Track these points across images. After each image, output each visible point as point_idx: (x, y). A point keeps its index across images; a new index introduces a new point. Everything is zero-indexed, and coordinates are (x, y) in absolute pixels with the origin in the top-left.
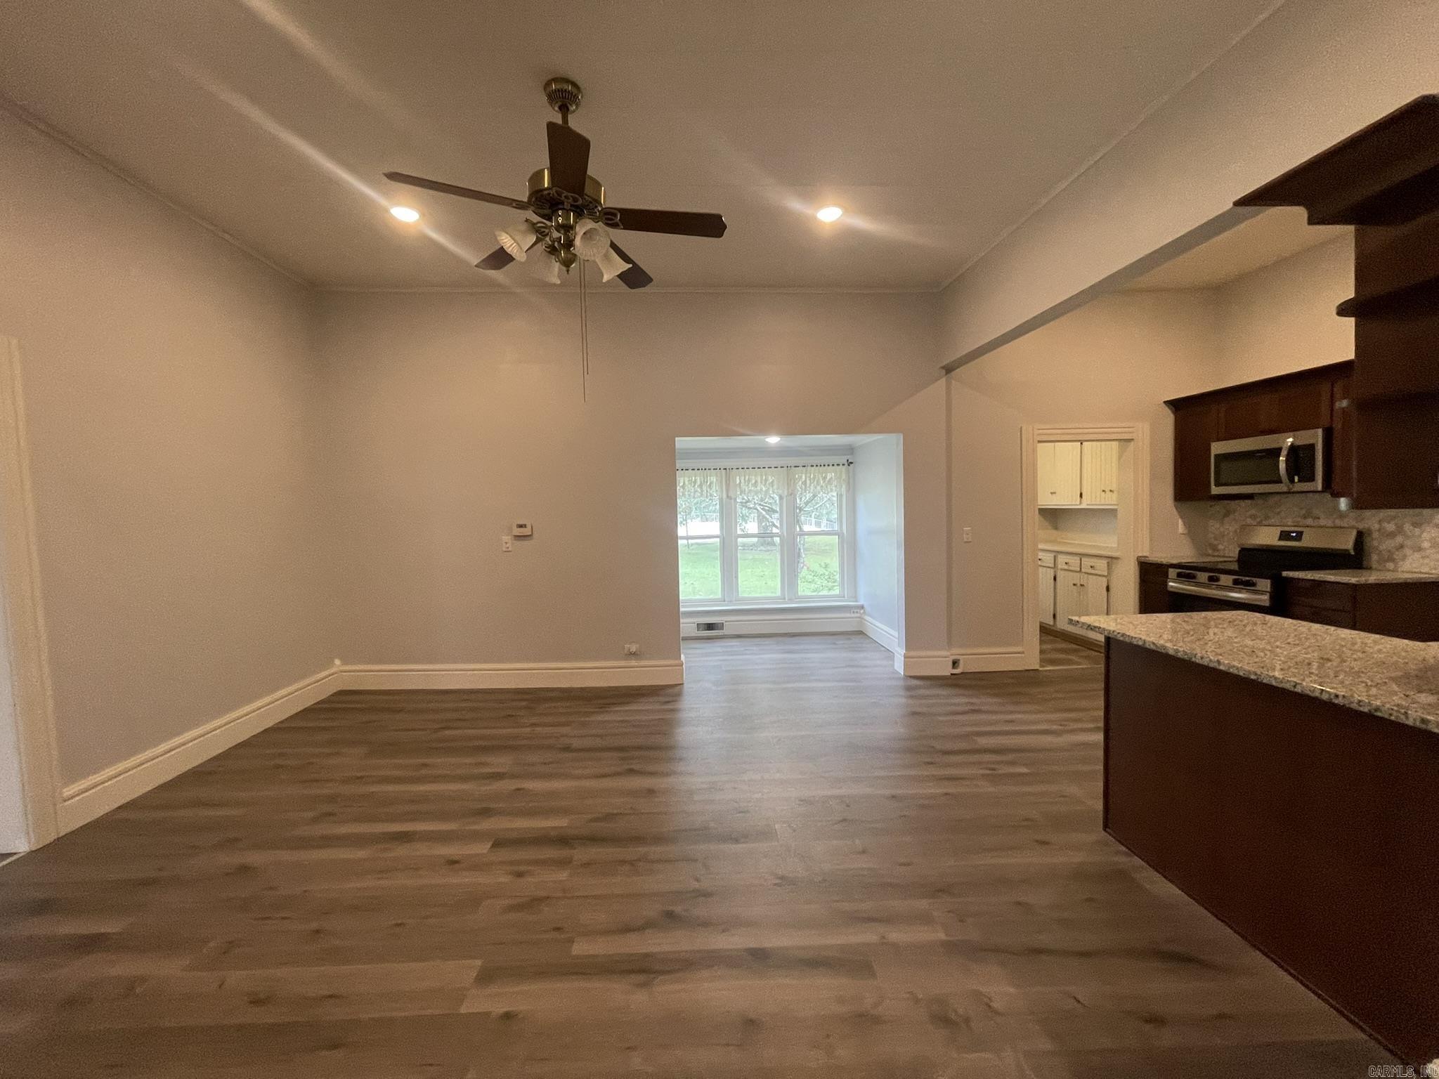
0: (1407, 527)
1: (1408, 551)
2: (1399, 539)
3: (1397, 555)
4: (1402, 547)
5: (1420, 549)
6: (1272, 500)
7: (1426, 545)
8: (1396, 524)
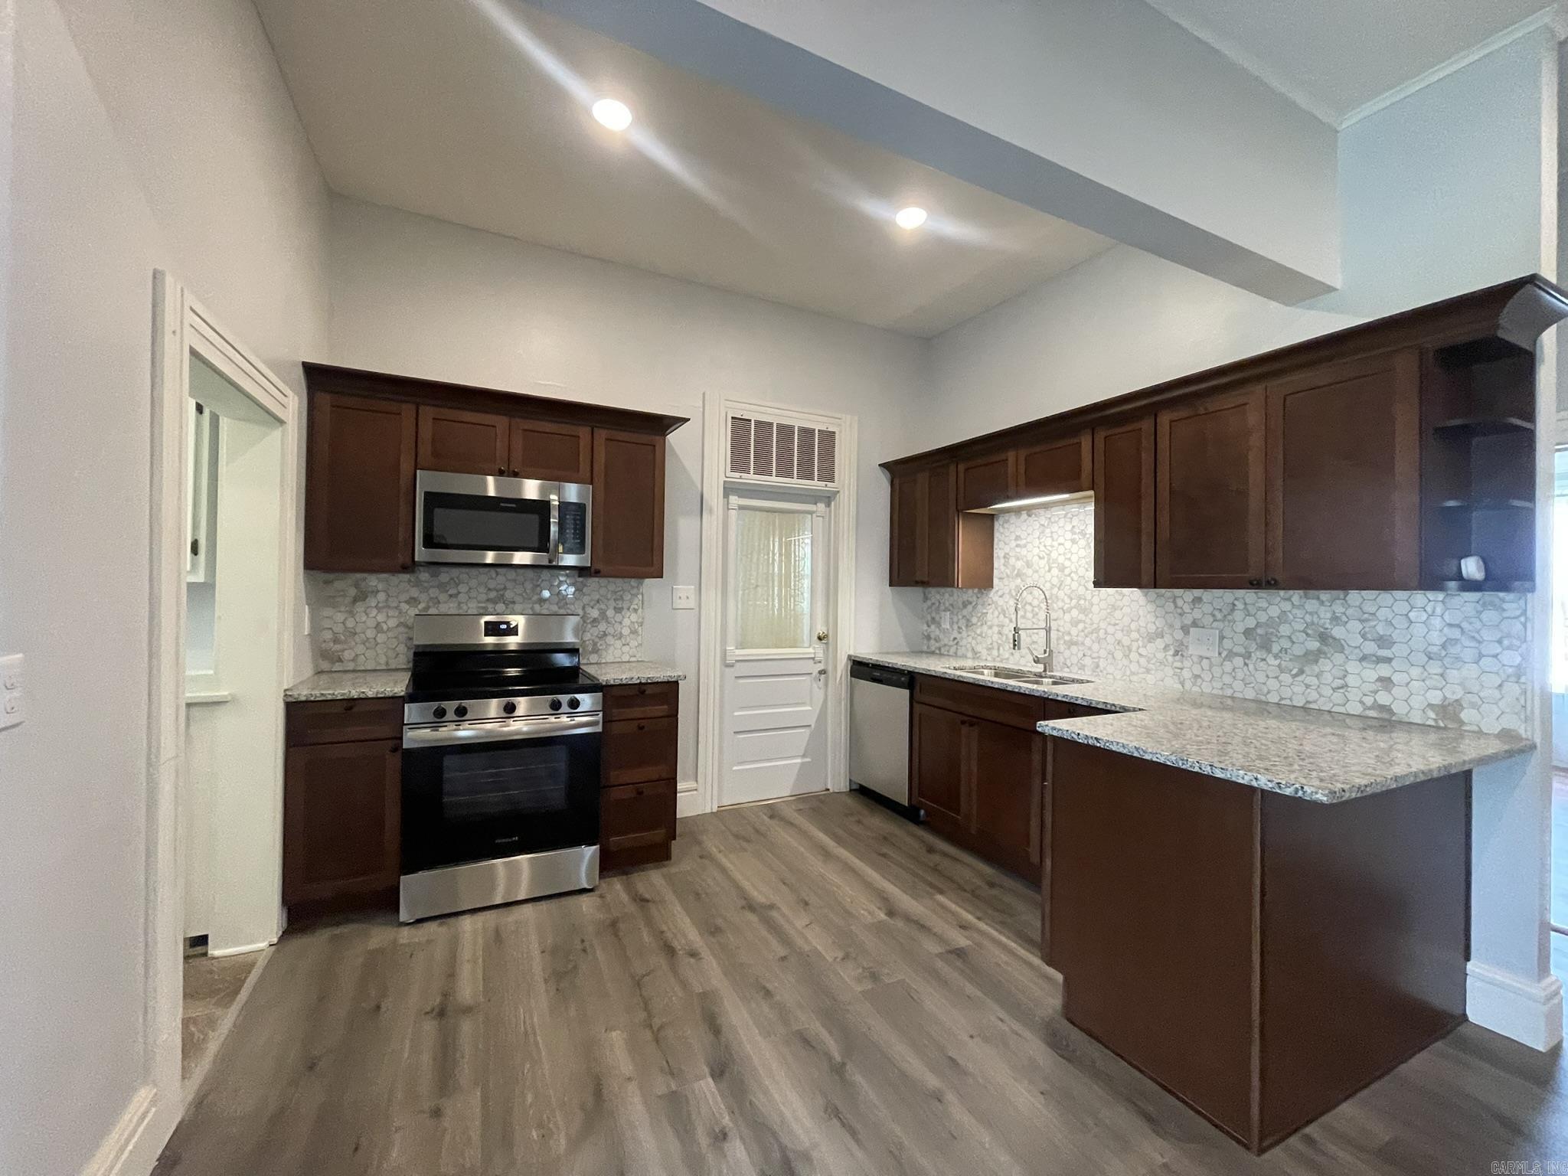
0: (610, 613)
1: (610, 640)
2: (602, 626)
3: (601, 645)
4: (605, 635)
5: (620, 636)
6: (445, 575)
7: (626, 631)
8: (599, 609)
